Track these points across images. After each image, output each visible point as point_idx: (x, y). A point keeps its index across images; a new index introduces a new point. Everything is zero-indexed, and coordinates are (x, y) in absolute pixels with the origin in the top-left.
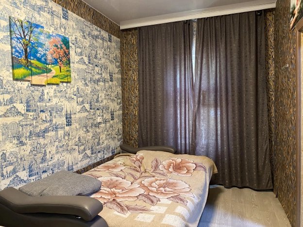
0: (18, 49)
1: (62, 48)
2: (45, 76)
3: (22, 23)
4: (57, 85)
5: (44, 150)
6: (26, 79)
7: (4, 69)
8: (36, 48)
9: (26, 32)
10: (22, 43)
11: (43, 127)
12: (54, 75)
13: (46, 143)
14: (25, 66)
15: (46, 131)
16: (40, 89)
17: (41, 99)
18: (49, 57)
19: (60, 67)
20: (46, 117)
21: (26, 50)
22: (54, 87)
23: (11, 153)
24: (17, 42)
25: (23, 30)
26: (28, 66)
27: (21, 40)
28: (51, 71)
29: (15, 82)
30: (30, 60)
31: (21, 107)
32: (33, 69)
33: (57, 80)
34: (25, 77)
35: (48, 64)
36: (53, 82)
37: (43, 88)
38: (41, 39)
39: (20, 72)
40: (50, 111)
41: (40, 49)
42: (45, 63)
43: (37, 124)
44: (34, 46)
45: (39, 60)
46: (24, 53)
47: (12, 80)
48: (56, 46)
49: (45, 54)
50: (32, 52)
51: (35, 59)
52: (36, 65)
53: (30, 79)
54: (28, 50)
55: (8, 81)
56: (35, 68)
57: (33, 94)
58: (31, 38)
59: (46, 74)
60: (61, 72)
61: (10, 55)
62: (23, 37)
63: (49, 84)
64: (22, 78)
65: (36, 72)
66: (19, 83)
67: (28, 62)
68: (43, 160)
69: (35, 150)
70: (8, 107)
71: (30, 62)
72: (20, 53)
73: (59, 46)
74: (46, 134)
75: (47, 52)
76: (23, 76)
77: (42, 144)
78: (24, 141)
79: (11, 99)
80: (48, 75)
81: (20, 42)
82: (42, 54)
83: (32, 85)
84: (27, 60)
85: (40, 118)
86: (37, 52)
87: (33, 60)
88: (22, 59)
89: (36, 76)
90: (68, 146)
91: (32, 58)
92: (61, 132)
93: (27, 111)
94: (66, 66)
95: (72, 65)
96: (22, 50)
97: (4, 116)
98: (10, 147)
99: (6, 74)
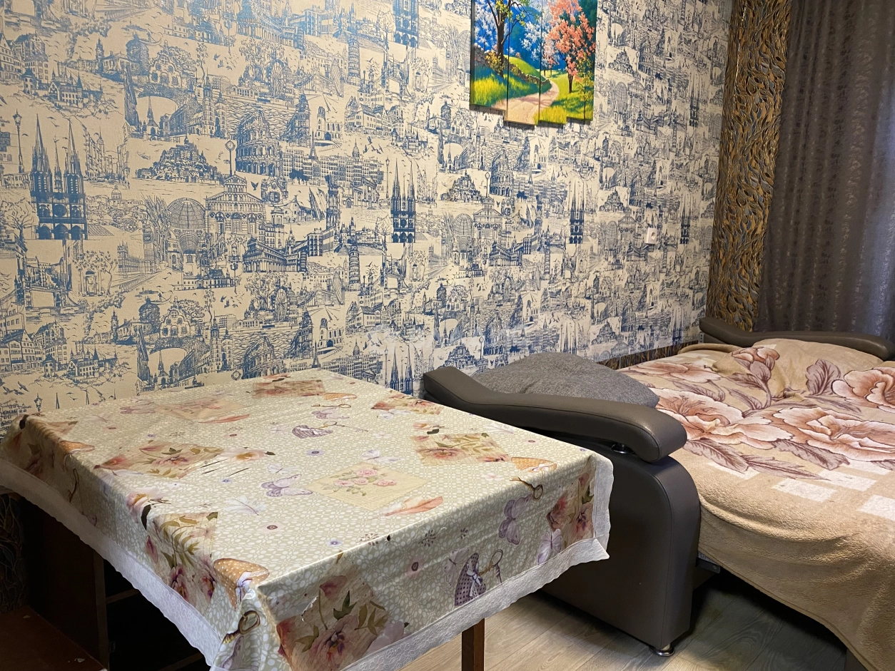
0: (485, 27)
1: (578, 22)
2: (535, 100)
4: (560, 126)
5: (517, 294)
6: (496, 107)
7: (454, 79)
8: (523, 23)
10: (495, 10)
11: (520, 236)
12: (555, 98)
13: (523, 277)
14: (496, 73)
15: (525, 247)
16: (523, 134)
17: (522, 163)
18: (549, 50)
19: (570, 78)
20: (528, 212)
21: (501, 29)
22: (553, 132)
23: (455, 289)
24: (485, 8)
26: (502, 74)
27: (492, 4)
28: (551, 86)
29: (473, 113)
30: (506, 56)
31: (481, 180)
32: (512, 81)
33: (559, 114)
34: (494, 101)
35: (545, 69)
36: (552, 119)
37: (529, 132)
39: (487, 86)
40: (537, 197)
41: (530, 26)
42: (538, 65)
43: (509, 228)
44: (518, 17)
45: (525, 56)
46: (497, 37)
47: (468, 107)
48: (566, 17)
49: (540, 41)
50: (513, 36)
51: (518, 54)
52: (519, 71)
53: (503, 108)
54: (506, 30)
55: (460, 110)
56: (517, 78)
57: (506, 147)
59: (536, 96)
60: (571, 91)
61: (468, 42)
63: (542, 124)
64: (487, 102)
65: (518, 88)
66: (481, 116)
67: (502, 62)
68: (515, 320)
69: (502, 291)
70: (457, 177)
71: (507, 61)
72: (488, 37)
73: (573, 18)
74: (524, 257)
75: (545, 36)
76: (490, 99)
77: (515, 279)
78: (481, 265)
79: (463, 156)
80: (543, 97)
81: (491, 10)
82: (534, 39)
83: (508, 124)
84: (502, 57)
85: (516, 212)
86: (523, 33)
87: (514, 55)
88: (492, 55)
89: (517, 101)
90: (570, 296)
91: (512, 50)
92: (556, 257)
93: (492, 190)
94: (583, 76)
95: (597, 72)
96: (494, 30)
97: (448, 197)
98: (454, 274)
99: (458, 92)
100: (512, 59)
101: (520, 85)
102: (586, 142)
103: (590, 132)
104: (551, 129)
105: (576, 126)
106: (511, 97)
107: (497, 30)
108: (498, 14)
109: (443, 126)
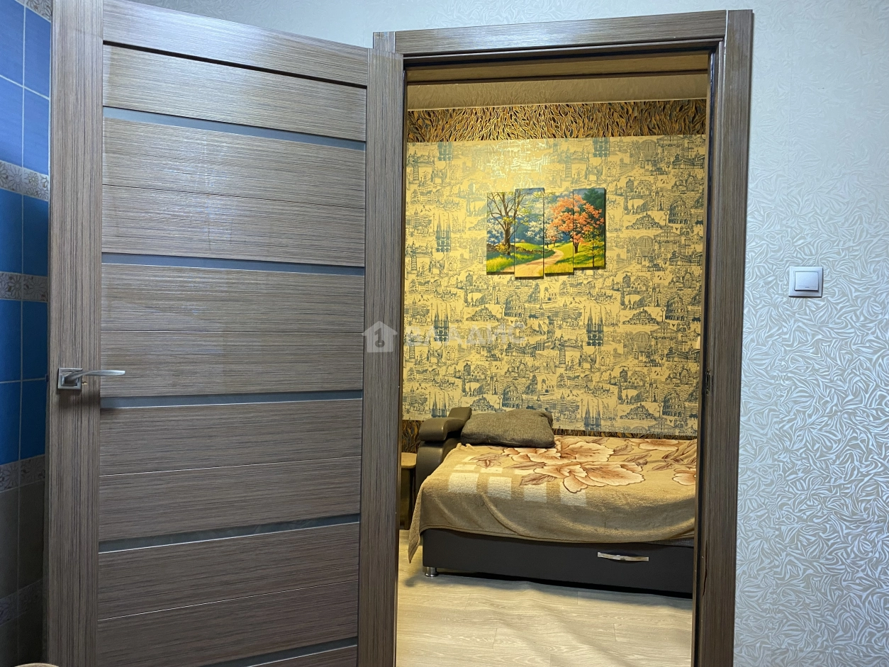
0: (494, 232)
1: (582, 210)
2: (539, 263)
3: (504, 196)
4: (569, 274)
5: (531, 374)
6: (505, 271)
7: (475, 262)
8: (527, 224)
9: (510, 206)
10: (502, 223)
11: (533, 340)
12: (559, 258)
13: (537, 364)
14: (504, 254)
15: (538, 346)
16: (534, 282)
17: (532, 298)
18: (551, 232)
19: (576, 244)
20: (540, 326)
21: (507, 231)
22: (565, 278)
23: (478, 366)
24: (494, 224)
25: (504, 206)
26: (509, 253)
27: (500, 220)
28: (554, 253)
29: (490, 276)
30: (511, 244)
31: (497, 310)
32: (518, 255)
33: (569, 267)
34: (503, 269)
35: (547, 244)
36: (556, 271)
37: (539, 281)
38: (537, 208)
39: (497, 261)
40: (548, 317)
41: (533, 223)
42: (543, 241)
44: (522, 221)
45: (530, 240)
46: (504, 236)
47: (486, 274)
48: (570, 210)
49: (542, 230)
50: (519, 232)
51: (523, 240)
52: (524, 249)
53: (512, 271)
54: (512, 230)
55: (480, 277)
56: (521, 253)
57: (518, 291)
58: (518, 213)
59: (542, 260)
60: (576, 251)
61: (485, 243)
62: (504, 214)
63: (549, 275)
64: (498, 269)
65: (523, 259)
66: (496, 277)
68: (530, 389)
69: (515, 372)
70: (478, 309)
71: (514, 246)
72: (497, 237)
73: (576, 209)
74: (537, 352)
75: (547, 226)
76: (499, 268)
77: (530, 364)
78: (498, 355)
79: (482, 298)
80: (546, 260)
81: (499, 223)
82: (537, 229)
83: (517, 278)
84: (509, 246)
85: (529, 326)
86: (526, 229)
87: (519, 242)
88: (501, 246)
89: (523, 265)
90: (591, 381)
91: (517, 240)
92: (572, 355)
93: (506, 314)
94: (590, 241)
95: (608, 234)
96: (502, 232)
97: (472, 319)
98: (476, 359)
99: (479, 267)
100: (517, 245)
101: (525, 257)
102: (602, 281)
103: (607, 273)
104: (561, 277)
105: (590, 272)
106: (517, 264)
107: (504, 232)
108: (505, 224)
109: (469, 284)
